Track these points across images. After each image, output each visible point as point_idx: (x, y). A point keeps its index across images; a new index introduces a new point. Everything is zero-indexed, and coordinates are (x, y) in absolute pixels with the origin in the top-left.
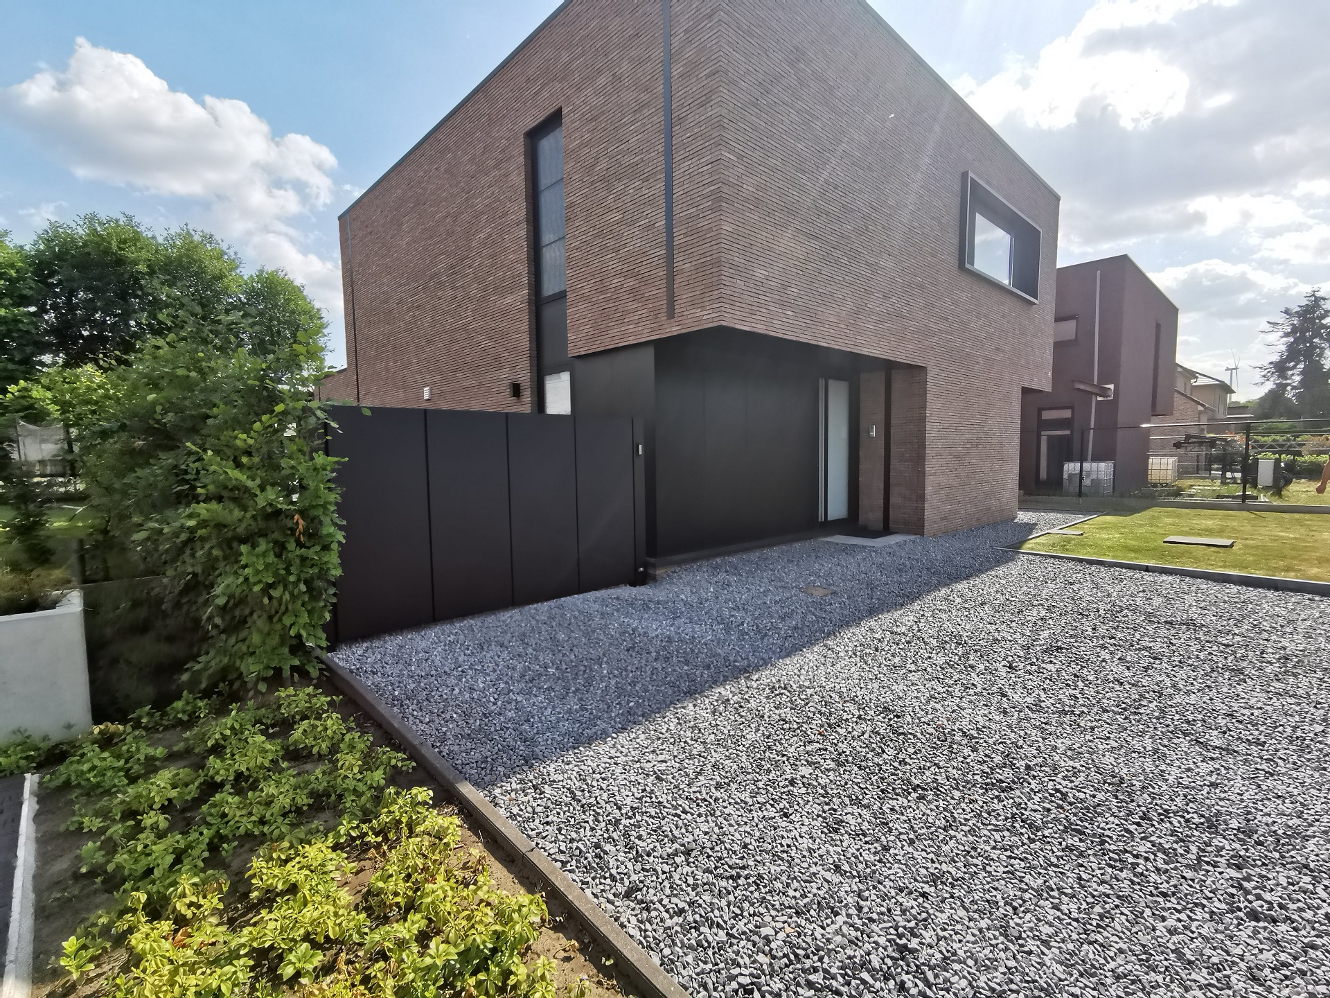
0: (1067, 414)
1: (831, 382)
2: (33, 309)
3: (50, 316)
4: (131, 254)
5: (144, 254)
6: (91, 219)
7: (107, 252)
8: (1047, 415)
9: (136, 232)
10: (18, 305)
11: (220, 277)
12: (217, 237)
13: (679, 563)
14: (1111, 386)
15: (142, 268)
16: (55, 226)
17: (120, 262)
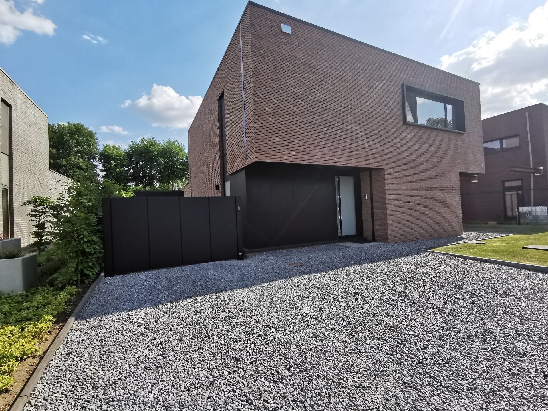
0: (518, 183)
1: (341, 178)
2: (127, 169)
3: (131, 171)
4: (153, 149)
5: (157, 149)
6: (143, 140)
7: (147, 149)
8: (507, 184)
9: (155, 142)
10: (122, 167)
11: (178, 154)
12: (178, 141)
13: (258, 252)
14: (542, 168)
15: (156, 153)
16: (133, 143)
17: (150, 152)
